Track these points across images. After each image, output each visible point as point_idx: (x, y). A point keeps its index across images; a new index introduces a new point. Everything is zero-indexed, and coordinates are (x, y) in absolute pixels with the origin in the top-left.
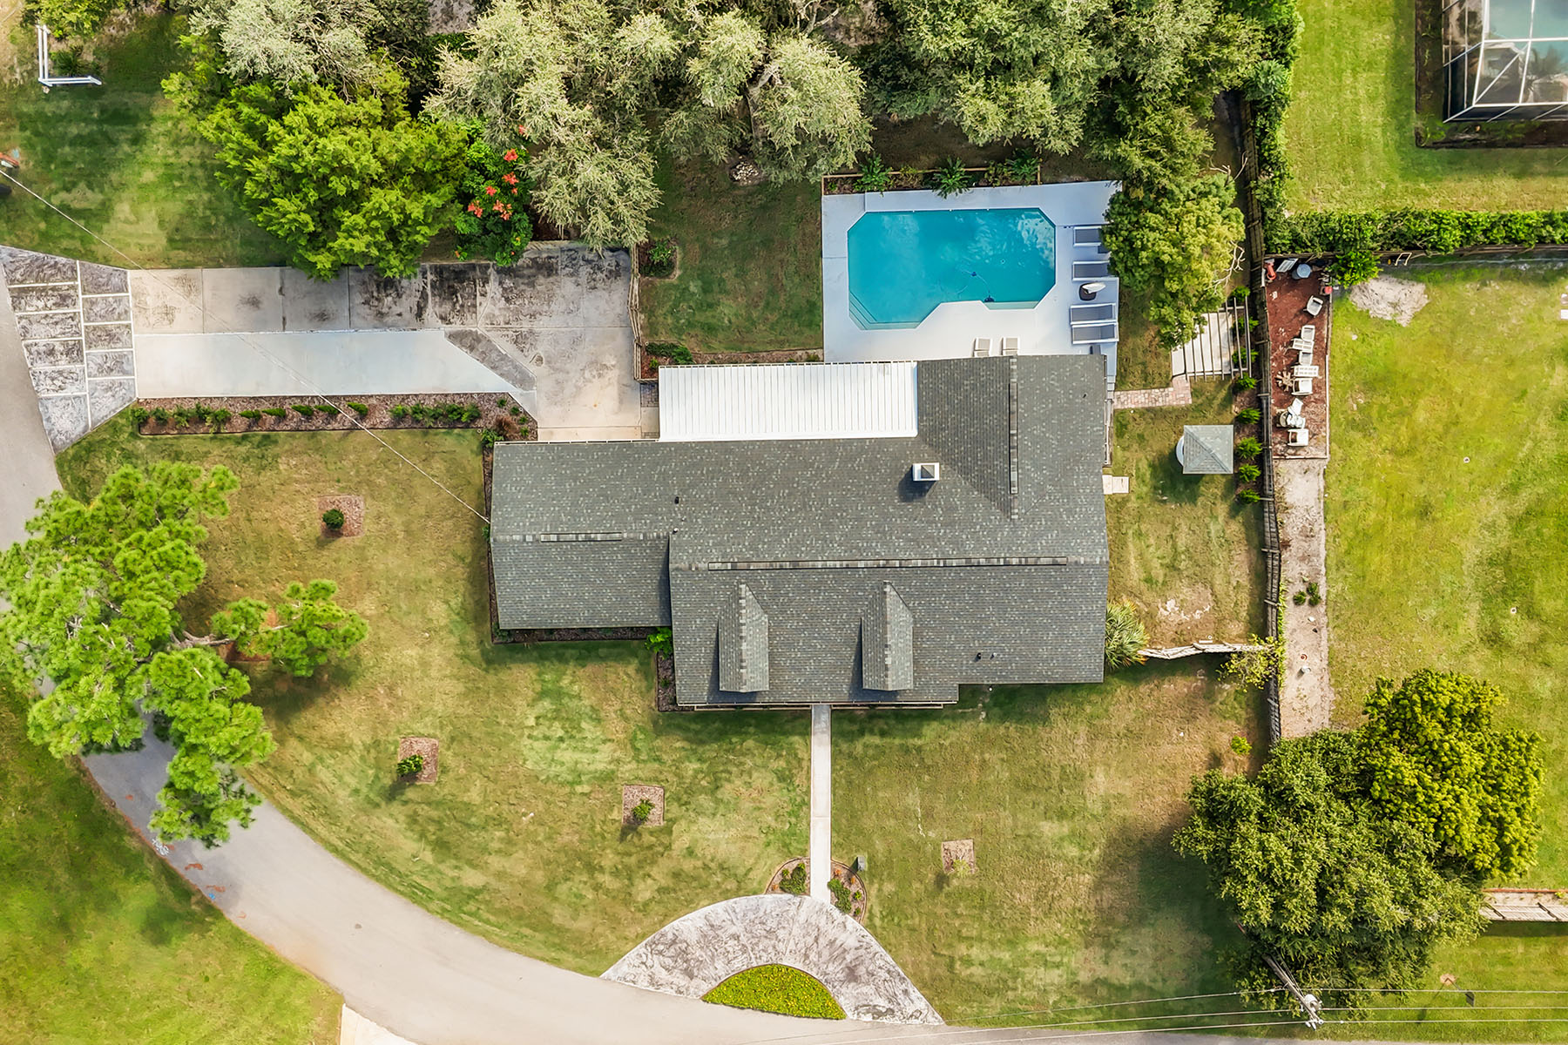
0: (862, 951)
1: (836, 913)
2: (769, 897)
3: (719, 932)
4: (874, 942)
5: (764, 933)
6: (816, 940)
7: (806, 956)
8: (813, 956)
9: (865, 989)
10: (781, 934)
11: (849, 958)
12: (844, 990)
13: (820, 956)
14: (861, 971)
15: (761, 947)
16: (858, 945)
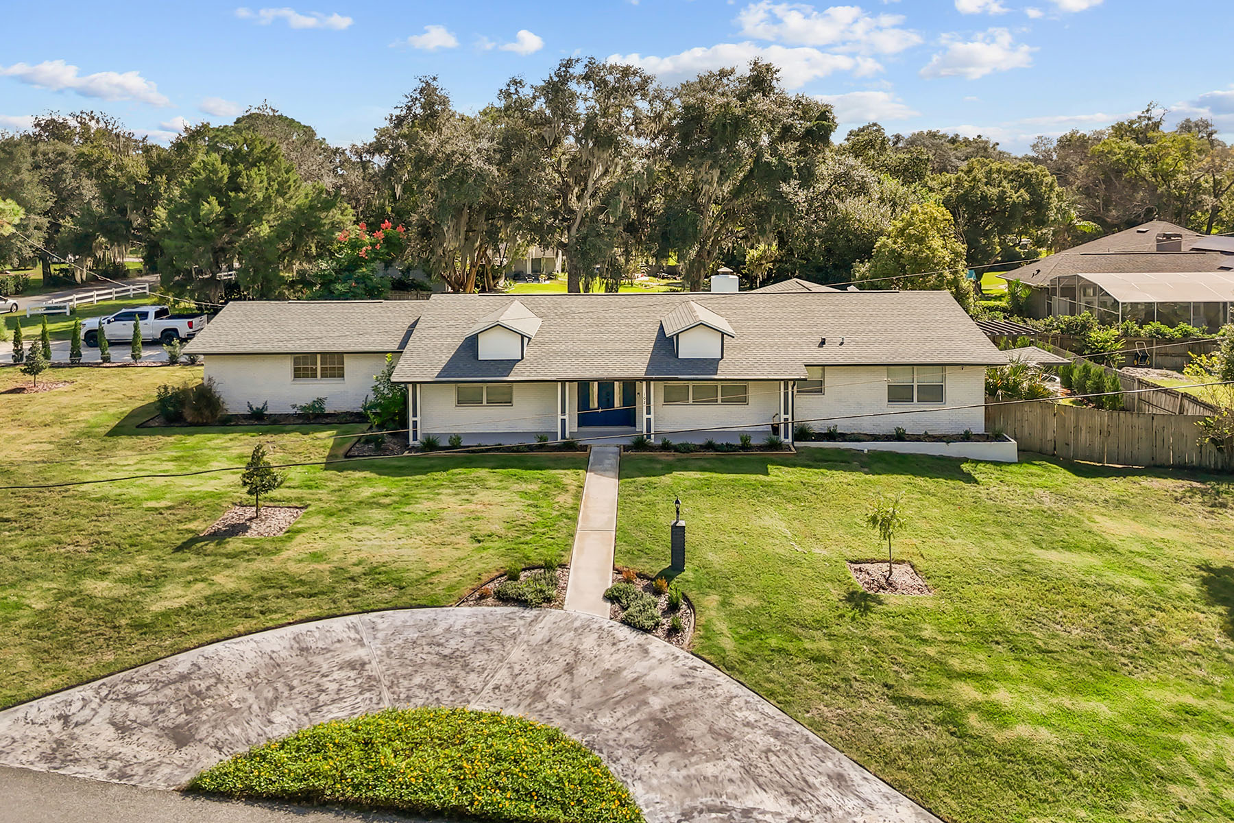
0: (694, 692)
1: (624, 632)
2: (465, 610)
3: (318, 660)
4: (722, 678)
5: (436, 659)
6: (570, 669)
7: (537, 695)
8: (556, 696)
9: (709, 769)
10: (478, 660)
11: (656, 703)
12: (643, 768)
13: (576, 695)
14: (694, 728)
15: (417, 680)
16: (679, 681)
